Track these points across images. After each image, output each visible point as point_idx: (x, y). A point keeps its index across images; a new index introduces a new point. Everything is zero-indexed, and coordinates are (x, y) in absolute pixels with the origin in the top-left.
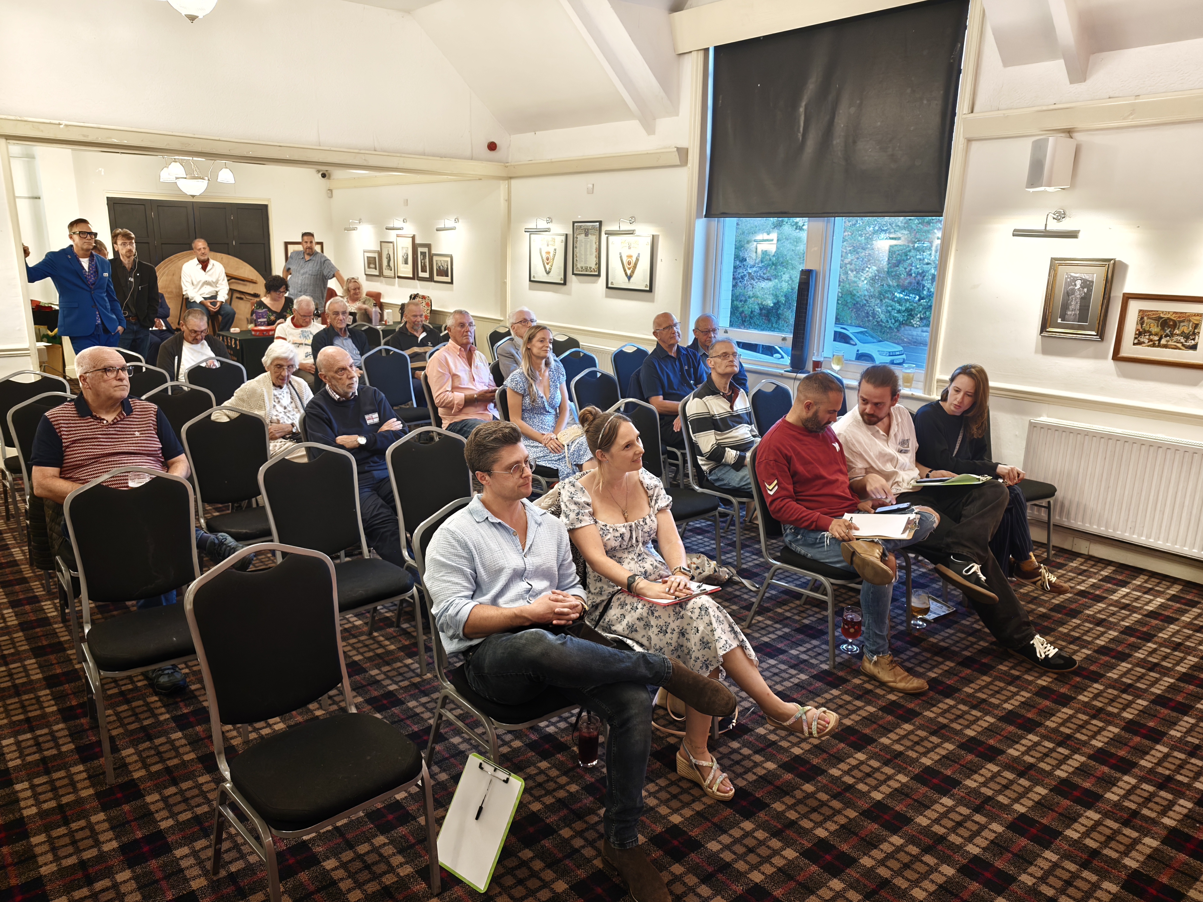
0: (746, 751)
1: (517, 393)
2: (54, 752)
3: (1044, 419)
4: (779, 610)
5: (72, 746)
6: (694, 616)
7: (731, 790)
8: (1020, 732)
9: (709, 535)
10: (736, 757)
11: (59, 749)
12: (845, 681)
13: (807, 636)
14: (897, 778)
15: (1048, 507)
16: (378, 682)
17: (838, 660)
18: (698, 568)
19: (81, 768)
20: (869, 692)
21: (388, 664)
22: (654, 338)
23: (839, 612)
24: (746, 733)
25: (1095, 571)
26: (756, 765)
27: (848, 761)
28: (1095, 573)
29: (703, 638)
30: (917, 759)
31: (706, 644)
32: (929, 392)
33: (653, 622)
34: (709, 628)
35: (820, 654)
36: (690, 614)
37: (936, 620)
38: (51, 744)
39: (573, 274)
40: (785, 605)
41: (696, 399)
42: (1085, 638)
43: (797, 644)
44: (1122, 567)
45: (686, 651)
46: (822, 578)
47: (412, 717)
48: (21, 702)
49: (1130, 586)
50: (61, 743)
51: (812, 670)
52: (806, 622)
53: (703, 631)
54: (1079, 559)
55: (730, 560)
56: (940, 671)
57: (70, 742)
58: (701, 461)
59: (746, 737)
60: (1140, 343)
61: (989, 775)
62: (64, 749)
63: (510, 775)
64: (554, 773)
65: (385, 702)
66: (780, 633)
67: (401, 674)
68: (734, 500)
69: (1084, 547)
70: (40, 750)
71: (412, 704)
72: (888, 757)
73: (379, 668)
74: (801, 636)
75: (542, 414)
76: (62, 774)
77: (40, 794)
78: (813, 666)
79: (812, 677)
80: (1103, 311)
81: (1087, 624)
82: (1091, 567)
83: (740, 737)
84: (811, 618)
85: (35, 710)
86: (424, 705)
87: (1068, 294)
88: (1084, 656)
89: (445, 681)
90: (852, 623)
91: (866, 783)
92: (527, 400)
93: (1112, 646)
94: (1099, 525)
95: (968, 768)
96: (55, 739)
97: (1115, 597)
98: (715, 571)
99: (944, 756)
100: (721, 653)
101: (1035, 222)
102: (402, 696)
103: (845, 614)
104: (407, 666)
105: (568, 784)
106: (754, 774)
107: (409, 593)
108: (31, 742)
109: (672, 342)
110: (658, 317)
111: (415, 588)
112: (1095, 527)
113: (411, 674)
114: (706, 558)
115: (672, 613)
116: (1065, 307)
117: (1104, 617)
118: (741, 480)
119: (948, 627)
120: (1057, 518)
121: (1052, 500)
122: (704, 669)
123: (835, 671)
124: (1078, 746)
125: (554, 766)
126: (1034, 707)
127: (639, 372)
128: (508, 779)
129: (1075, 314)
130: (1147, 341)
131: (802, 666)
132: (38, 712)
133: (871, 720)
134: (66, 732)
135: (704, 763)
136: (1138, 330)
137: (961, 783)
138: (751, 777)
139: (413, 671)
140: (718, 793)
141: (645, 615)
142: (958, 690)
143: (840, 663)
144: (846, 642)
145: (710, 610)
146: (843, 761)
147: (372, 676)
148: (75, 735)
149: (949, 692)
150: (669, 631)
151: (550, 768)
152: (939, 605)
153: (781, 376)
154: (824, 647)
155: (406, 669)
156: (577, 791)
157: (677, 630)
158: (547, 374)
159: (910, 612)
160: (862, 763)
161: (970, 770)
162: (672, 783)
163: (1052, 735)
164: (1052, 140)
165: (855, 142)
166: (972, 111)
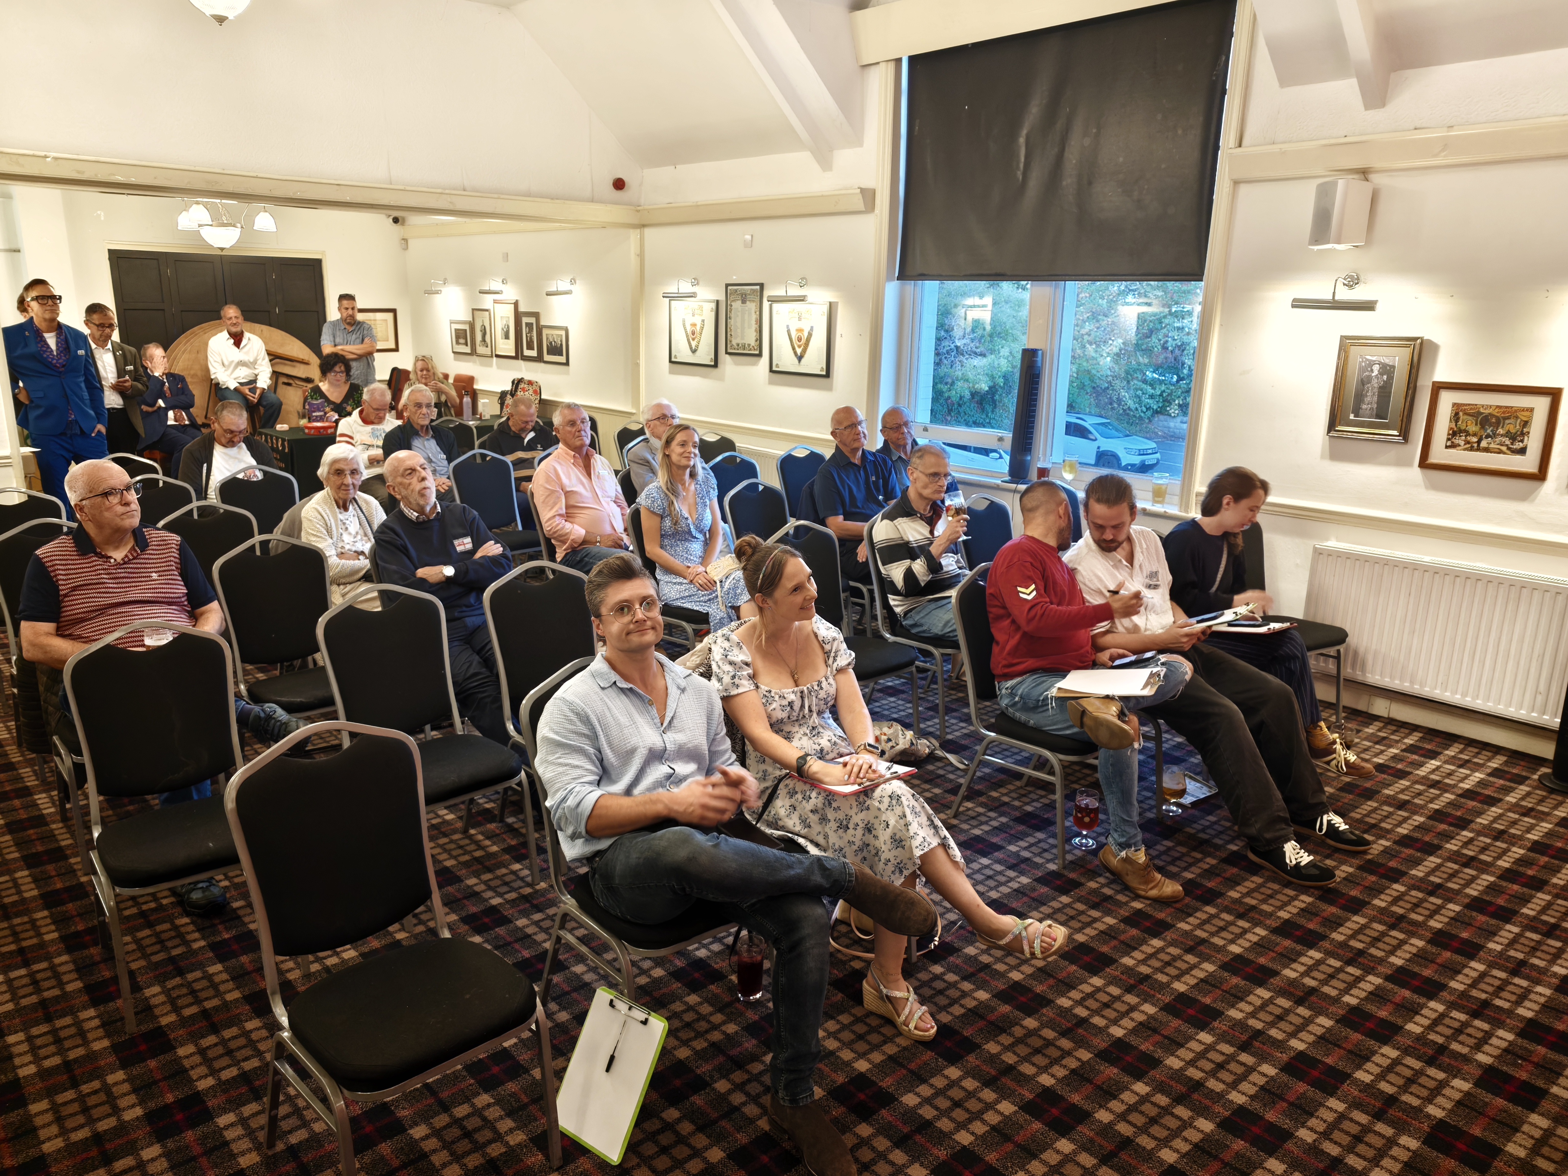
0: (951, 977)
1: (653, 513)
2: (56, 992)
3: (1332, 544)
4: (994, 794)
5: (79, 984)
6: (883, 807)
7: (932, 1027)
8: (1299, 947)
9: (904, 696)
10: (939, 985)
11: (62, 989)
12: (1077, 885)
13: (1030, 827)
14: (1142, 1008)
15: (1338, 657)
16: (476, 894)
17: (1069, 857)
18: (889, 740)
19: (91, 1012)
20: (1108, 898)
21: (489, 870)
22: (831, 438)
23: (1070, 796)
24: (951, 954)
25: (1397, 738)
26: (964, 994)
27: (1080, 987)
28: (1397, 742)
29: (895, 834)
30: (1168, 985)
31: (899, 842)
32: (1187, 509)
33: (831, 814)
34: (902, 822)
35: (1045, 850)
36: (877, 804)
37: (1193, 804)
38: (53, 982)
39: (727, 353)
40: (1001, 786)
41: (886, 521)
42: (1383, 825)
43: (1016, 838)
44: (1431, 733)
45: (873, 852)
46: (1047, 753)
47: (521, 939)
48: (12, 927)
49: (1442, 757)
50: (65, 980)
51: (1036, 872)
52: (1029, 808)
53: (895, 826)
54: (1377, 723)
55: (931, 729)
56: (1198, 871)
57: (76, 979)
58: (893, 600)
59: (951, 959)
60: (1453, 446)
61: (1258, 1002)
62: (69, 988)
63: (649, 1014)
64: (706, 1009)
65: (486, 920)
66: (995, 823)
67: (506, 884)
68: (936, 652)
69: (1381, 707)
70: (38, 991)
71: (521, 922)
72: (1132, 982)
73: (477, 876)
74: (1022, 828)
75: (686, 540)
76: (68, 1020)
77: (40, 1048)
78: (1037, 866)
79: (1035, 880)
80: (1408, 404)
81: (1386, 808)
82: (1392, 734)
83: (945, 958)
84: (1035, 804)
85: (31, 938)
86: (537, 923)
87: (1363, 382)
88: (1381, 848)
89: (564, 895)
90: (1087, 810)
91: (1103, 1016)
92: (668, 523)
93: (1416, 835)
94: (1402, 679)
95: (1232, 995)
96: (57, 976)
97: (1422, 772)
98: (912, 744)
99: (1202, 980)
100: (918, 853)
101: (1321, 289)
102: (508, 912)
103: (1078, 798)
104: (514, 873)
105: (724, 1023)
106: (962, 1006)
107: (516, 779)
108: (26, 981)
109: (856, 445)
110: (838, 412)
111: (523, 773)
112: (1397, 682)
113: (519, 883)
114: (899, 727)
115: (854, 804)
116: (1359, 398)
117: (1407, 798)
118: (945, 625)
119: (1210, 814)
120: (1349, 670)
121: (1342, 648)
122: (897, 875)
123: (1066, 873)
124: (1372, 965)
125: (707, 1000)
126: (1317, 915)
127: (812, 484)
128: (647, 1020)
129: (1372, 409)
130: (1462, 443)
131: (1023, 866)
132: (35, 941)
133: (1110, 935)
134: (71, 967)
135: (898, 994)
136: (1451, 429)
137: (1223, 1013)
138: (957, 1010)
139: (522, 879)
140: (916, 1032)
141: (820, 805)
142: (1221, 895)
143: (1071, 862)
144: (1079, 834)
145: (903, 799)
146: (1074, 988)
147: (468, 887)
148: (82, 969)
149: (1210, 897)
150: (851, 826)
151: (701, 1003)
152: (1198, 785)
153: (997, 488)
154: (1051, 841)
155: (512, 877)
156: (736, 1032)
157: (861, 825)
158: (693, 487)
159: (1162, 795)
160: (1098, 989)
161: (1235, 996)
162: (857, 1020)
163: (1340, 951)
164: (1341, 184)
165: (1090, 183)
166: (1240, 146)
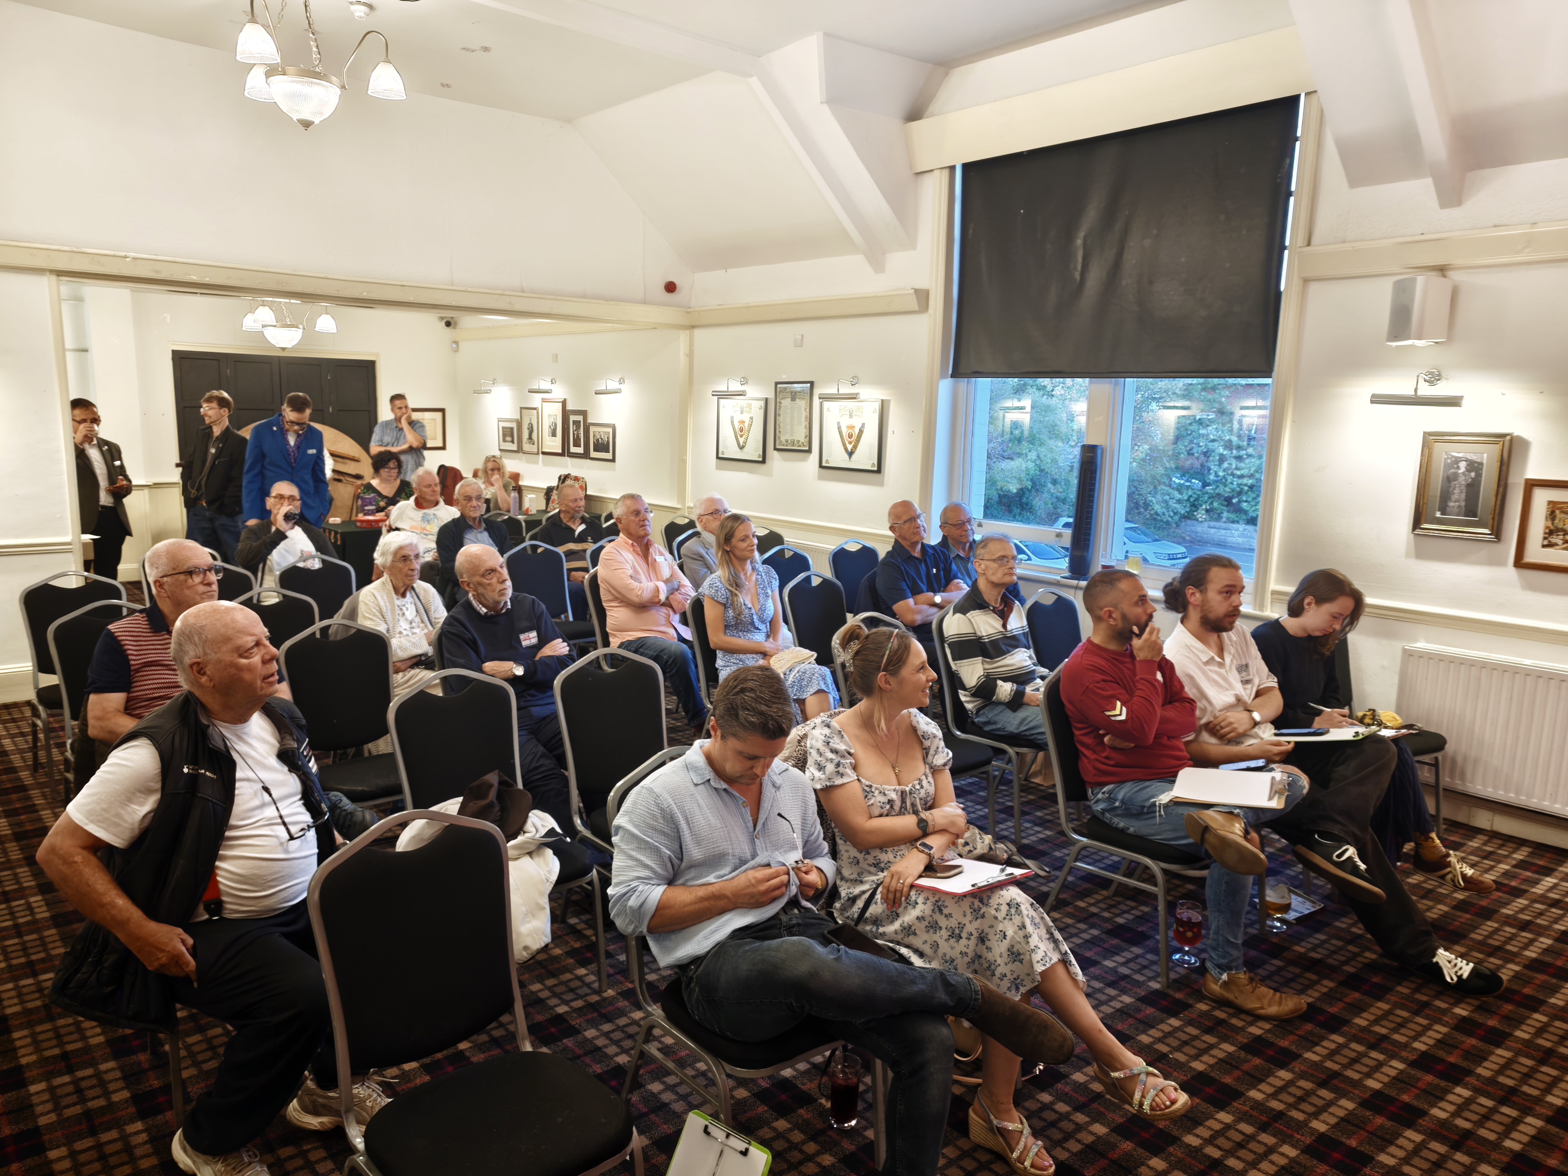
0: (1062, 1107)
1: (718, 602)
2: (102, 1102)
3: (1421, 645)
4: (1081, 904)
5: (126, 1094)
6: (1001, 915)
7: (1051, 1166)
8: (1443, 1084)
9: (972, 797)
10: (1049, 1116)
11: (108, 1099)
12: (1186, 1006)
13: (1125, 940)
14: (1281, 1150)
15: (1436, 765)
16: (541, 1001)
17: (1173, 976)
18: (967, 844)
19: (139, 1126)
20: (1221, 1022)
21: (553, 975)
22: (890, 533)
23: (1171, 907)
24: (1058, 1081)
25: (1506, 853)
26: (1079, 1128)
27: (1207, 1123)
28: (1506, 857)
29: (1012, 946)
30: (1305, 1123)
31: (1016, 955)
32: (1262, 607)
33: (943, 922)
34: (1021, 933)
35: (1145, 967)
36: (993, 912)
37: (1298, 920)
38: (97, 1091)
39: (775, 449)
40: (1087, 896)
41: (958, 615)
42: (1509, 947)
43: (1112, 952)
44: (1540, 848)
45: (986, 965)
46: (1148, 861)
47: (591, 1052)
48: (56, 1029)
49: (1556, 874)
50: (111, 1089)
51: (1138, 990)
52: (1120, 920)
53: (1013, 937)
54: (1480, 836)
55: (1005, 833)
56: (1317, 995)
57: (123, 1089)
58: (963, 697)
59: (1059, 1086)
60: (1550, 545)
61: (1410, 1146)
62: (116, 1098)
63: (749, 1143)
64: (797, 1137)
65: (553, 1030)
66: (1086, 936)
67: (572, 990)
68: (1011, 751)
69: (1483, 820)
70: (83, 1100)
71: (590, 1033)
72: (1264, 1119)
73: (541, 981)
74: (1115, 941)
75: (748, 631)
76: (113, 1134)
77: (83, 1164)
78: (1139, 984)
79: (1139, 999)
80: (1499, 502)
81: (1508, 929)
82: (1499, 848)
83: (1052, 1085)
84: (1126, 916)
85: (75, 1041)
86: (606, 1035)
87: (1449, 479)
88: (1511, 973)
89: (650, 1005)
90: (1189, 924)
91: (1239, 1158)
92: (731, 613)
93: (1548, 959)
94: (1506, 790)
95: (1379, 1137)
96: (102, 1083)
97: (1539, 890)
98: (991, 848)
99: (1342, 1119)
100: (1039, 968)
101: (1403, 386)
102: (576, 1022)
103: (1179, 911)
104: (580, 978)
105: (818, 1153)
106: (1079, 1141)
107: (588, 878)
108: (70, 1088)
109: (916, 538)
110: (895, 506)
111: (594, 871)
112: (1501, 792)
113: (585, 990)
114: (977, 831)
115: (968, 911)
116: (1445, 497)
117: (1528, 918)
118: (1021, 722)
119: (1318, 931)
120: (1448, 779)
121: (1439, 755)
122: (1013, 992)
123: (1171, 992)
124: (1528, 1104)
125: (796, 1126)
126: (1457, 1047)
127: (873, 578)
128: (747, 1150)
129: (1459, 506)
130: (1560, 542)
131: (1123, 984)
132: (79, 1045)
133: (1230, 1064)
134: (118, 1074)
135: (1011, 1126)
136: (1547, 527)
137: (1373, 1159)
138: (1074, 1147)
139: (588, 985)
141: (928, 912)
142: (1347, 1022)
143: (1175, 980)
144: (1180, 950)
146: (1201, 1124)
147: (532, 992)
148: (131, 1077)
149: (1335, 1024)
150: (964, 935)
151: (790, 1130)
152: (1300, 899)
153: (1057, 584)
154: (1149, 956)
155: (577, 983)
156: (833, 1165)
157: (976, 934)
158: (754, 578)
159: (1266, 910)
160: (1228, 1127)
161: (1384, 1139)
162: (965, 1154)
163: (1489, 1088)
164: (1420, 280)
165: (1151, 282)
166: (1309, 244)
